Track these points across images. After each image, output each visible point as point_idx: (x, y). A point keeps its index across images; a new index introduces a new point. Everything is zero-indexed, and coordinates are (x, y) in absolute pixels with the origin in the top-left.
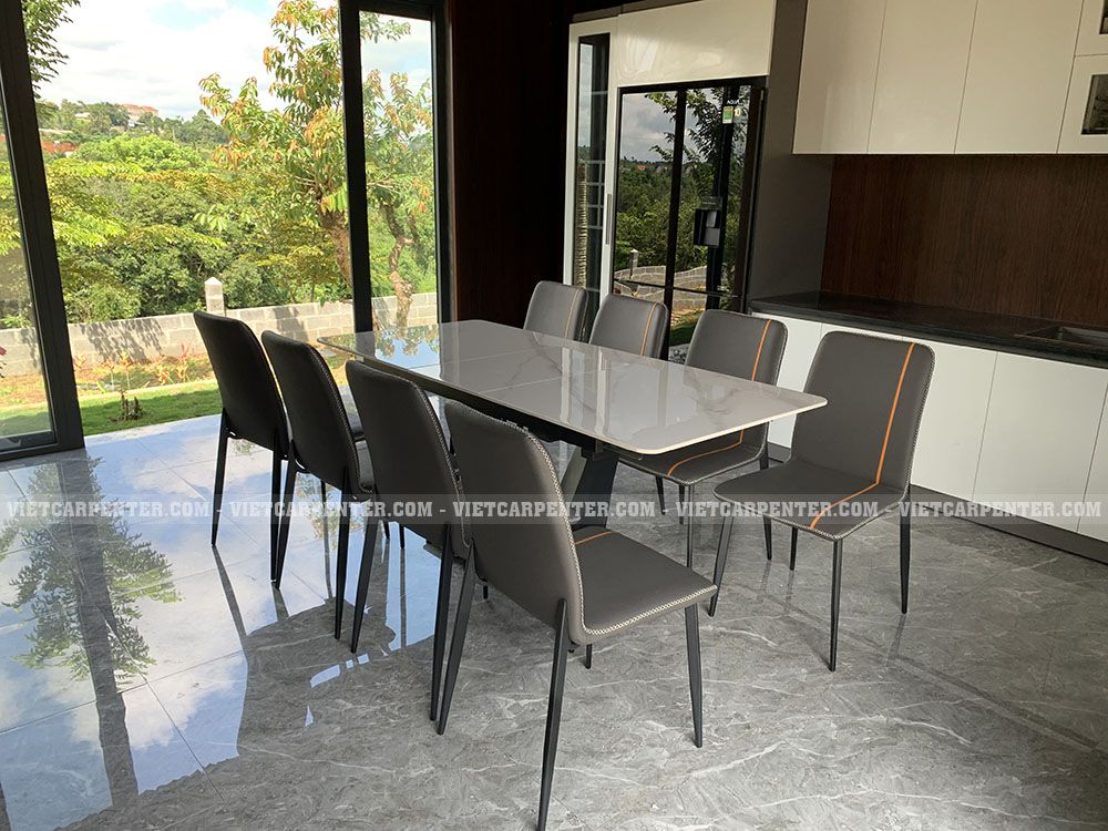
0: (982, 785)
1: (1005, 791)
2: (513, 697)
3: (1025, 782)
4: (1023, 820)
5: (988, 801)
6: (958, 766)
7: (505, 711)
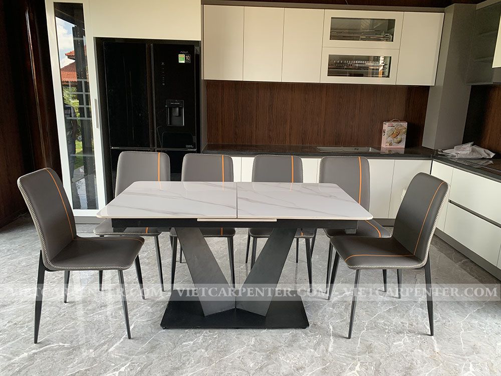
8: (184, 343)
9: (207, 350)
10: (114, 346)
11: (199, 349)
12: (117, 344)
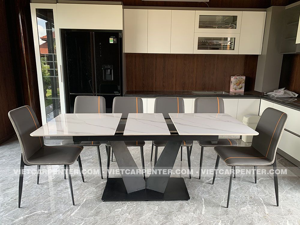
8: (116, 210)
9: (129, 214)
10: (75, 212)
11: (125, 213)
12: (76, 211)
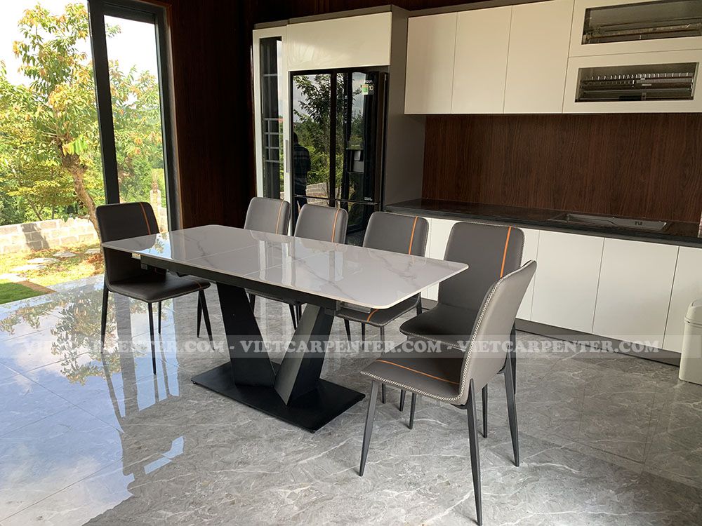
0: (595, 499)
1: (609, 500)
2: (289, 488)
3: (617, 492)
4: (625, 517)
5: (602, 508)
6: (578, 488)
7: (287, 500)
